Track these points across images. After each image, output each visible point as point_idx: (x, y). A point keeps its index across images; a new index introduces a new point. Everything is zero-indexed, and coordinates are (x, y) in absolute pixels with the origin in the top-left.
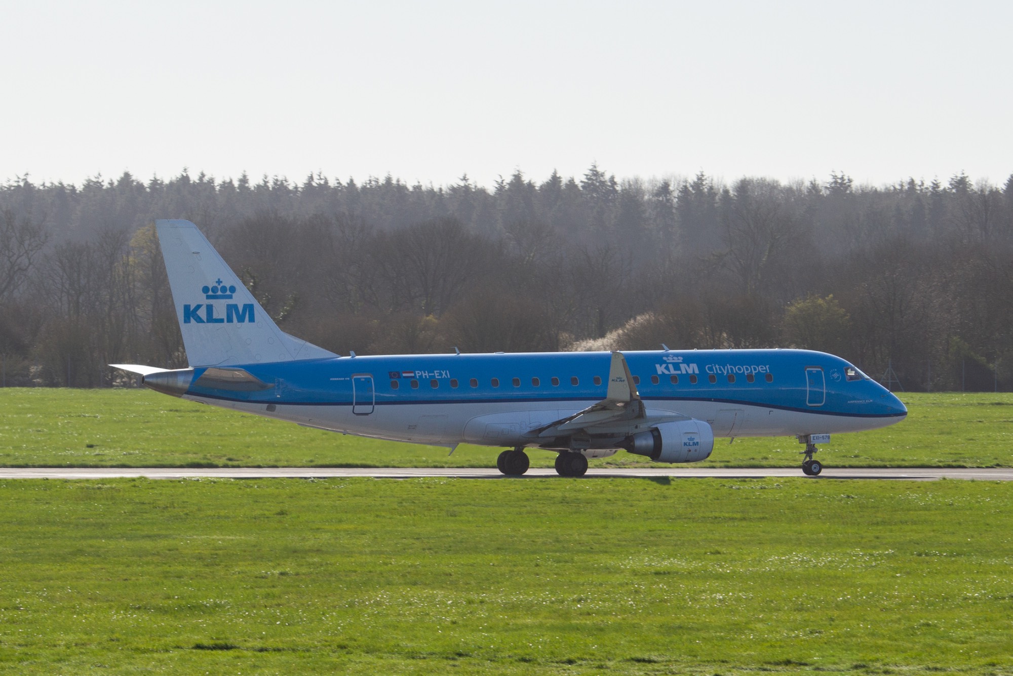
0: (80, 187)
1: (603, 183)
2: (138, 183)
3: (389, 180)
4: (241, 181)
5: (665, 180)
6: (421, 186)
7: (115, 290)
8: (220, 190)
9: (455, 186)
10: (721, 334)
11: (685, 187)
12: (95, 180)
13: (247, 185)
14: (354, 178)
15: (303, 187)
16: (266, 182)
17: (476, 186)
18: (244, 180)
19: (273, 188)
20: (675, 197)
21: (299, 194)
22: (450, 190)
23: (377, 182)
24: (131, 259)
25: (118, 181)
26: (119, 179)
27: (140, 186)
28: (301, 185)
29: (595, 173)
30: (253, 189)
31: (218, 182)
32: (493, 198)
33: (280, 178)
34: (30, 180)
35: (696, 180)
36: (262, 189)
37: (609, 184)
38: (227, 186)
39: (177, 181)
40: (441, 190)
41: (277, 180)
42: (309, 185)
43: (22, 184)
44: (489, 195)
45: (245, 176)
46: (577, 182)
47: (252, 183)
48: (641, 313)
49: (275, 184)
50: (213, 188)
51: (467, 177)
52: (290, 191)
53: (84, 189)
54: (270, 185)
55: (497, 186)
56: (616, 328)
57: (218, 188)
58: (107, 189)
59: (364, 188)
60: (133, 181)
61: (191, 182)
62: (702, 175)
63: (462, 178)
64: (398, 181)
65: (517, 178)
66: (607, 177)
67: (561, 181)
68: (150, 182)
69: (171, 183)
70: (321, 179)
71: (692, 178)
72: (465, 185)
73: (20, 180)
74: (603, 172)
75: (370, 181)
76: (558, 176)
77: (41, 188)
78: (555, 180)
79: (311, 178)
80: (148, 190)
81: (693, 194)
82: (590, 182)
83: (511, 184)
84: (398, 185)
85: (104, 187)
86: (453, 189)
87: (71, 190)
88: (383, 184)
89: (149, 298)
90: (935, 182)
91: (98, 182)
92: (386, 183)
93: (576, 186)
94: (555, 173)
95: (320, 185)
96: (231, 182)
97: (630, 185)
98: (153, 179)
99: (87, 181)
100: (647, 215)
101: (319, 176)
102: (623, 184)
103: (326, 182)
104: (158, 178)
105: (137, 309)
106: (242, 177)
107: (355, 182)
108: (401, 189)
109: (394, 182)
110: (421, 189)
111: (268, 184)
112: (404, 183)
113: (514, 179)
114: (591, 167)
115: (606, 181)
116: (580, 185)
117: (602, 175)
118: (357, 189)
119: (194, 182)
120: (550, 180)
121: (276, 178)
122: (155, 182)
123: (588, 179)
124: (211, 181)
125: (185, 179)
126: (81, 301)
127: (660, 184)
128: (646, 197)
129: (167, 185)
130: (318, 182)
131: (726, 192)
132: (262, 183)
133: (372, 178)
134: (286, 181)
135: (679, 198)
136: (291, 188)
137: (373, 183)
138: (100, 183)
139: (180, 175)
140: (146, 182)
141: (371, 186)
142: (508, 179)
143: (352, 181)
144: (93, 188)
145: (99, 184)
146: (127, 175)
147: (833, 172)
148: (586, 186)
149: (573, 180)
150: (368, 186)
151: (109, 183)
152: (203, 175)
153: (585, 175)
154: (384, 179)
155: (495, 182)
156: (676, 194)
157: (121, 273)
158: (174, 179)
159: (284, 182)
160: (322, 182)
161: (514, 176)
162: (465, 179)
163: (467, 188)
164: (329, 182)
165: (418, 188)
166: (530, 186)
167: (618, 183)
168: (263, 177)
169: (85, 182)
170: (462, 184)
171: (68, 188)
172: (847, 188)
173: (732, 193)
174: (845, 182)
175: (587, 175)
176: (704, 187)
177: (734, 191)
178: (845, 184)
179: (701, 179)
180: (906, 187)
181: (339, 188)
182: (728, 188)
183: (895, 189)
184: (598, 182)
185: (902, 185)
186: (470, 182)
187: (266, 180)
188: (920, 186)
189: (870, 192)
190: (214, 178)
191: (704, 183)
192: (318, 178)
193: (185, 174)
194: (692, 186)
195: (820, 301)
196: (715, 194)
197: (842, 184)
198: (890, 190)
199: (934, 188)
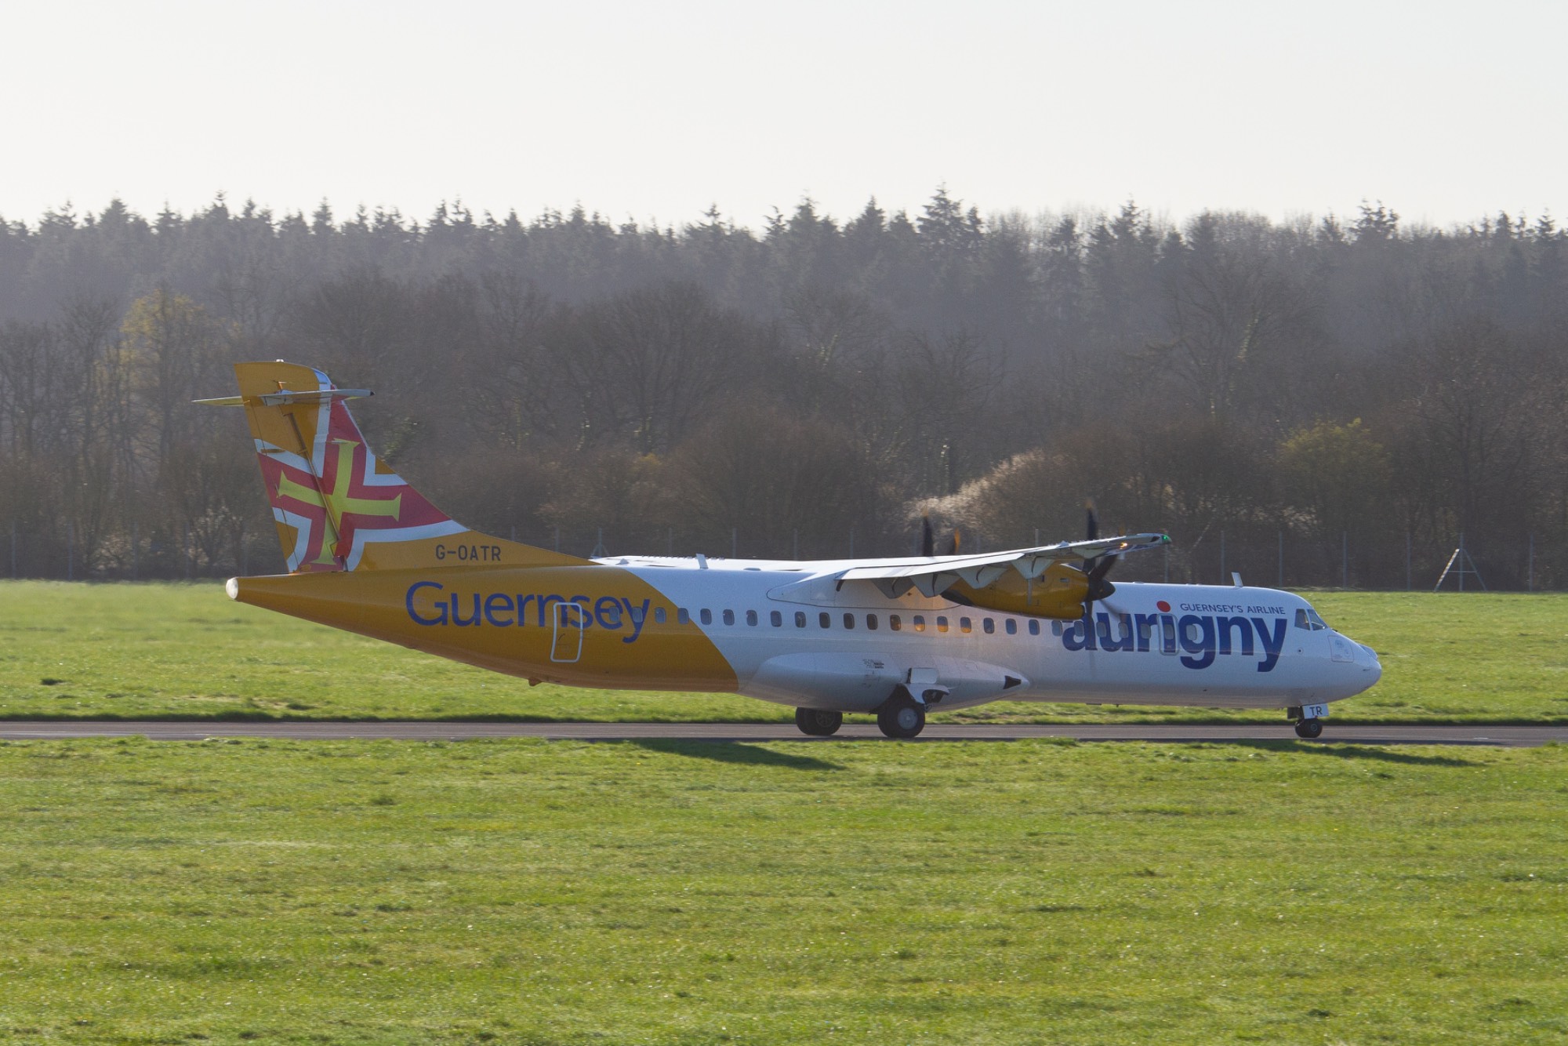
0: (33, 225)
1: (957, 221)
2: (137, 219)
3: (578, 215)
4: (318, 215)
5: (1067, 216)
6: (635, 226)
7: (96, 407)
8: (281, 232)
9: (696, 225)
10: (1163, 487)
11: (1102, 228)
12: (61, 213)
13: (328, 223)
14: (517, 212)
15: (428, 226)
16: (362, 218)
17: (732, 227)
18: (323, 215)
19: (375, 229)
20: (1084, 247)
21: (420, 240)
22: (686, 231)
23: (559, 218)
24: (123, 353)
25: (102, 216)
26: (103, 212)
27: (141, 225)
28: (424, 224)
29: (944, 204)
30: (339, 230)
31: (277, 218)
32: (762, 245)
33: (387, 211)
35: (1120, 216)
36: (355, 230)
37: (968, 222)
38: (295, 224)
39: (206, 216)
40: (670, 232)
41: (381, 215)
42: (438, 224)
44: (756, 242)
45: (325, 208)
46: (911, 219)
47: (338, 221)
48: (1022, 450)
49: (379, 221)
50: (269, 228)
51: (715, 213)
52: (405, 234)
53: (41, 230)
54: (370, 222)
55: (770, 226)
56: (977, 477)
57: (277, 229)
58: (83, 230)
59: (535, 229)
60: (127, 216)
61: (231, 218)
62: (1133, 208)
63: (709, 211)
64: (596, 217)
65: (806, 211)
66: (964, 211)
67: (882, 217)
68: (159, 217)
69: (196, 220)
70: (459, 213)
71: (1114, 213)
72: (714, 225)
74: (957, 201)
75: (546, 216)
76: (877, 208)
78: (872, 215)
79: (442, 211)
80: (155, 231)
81: (1115, 240)
82: (933, 219)
83: (794, 222)
84: (596, 223)
85: (77, 227)
86: (692, 231)
87: (18, 231)
88: (568, 222)
89: (154, 421)
90: (1544, 220)
91: (66, 217)
92: (574, 220)
93: (910, 226)
95: (457, 223)
96: (300, 217)
97: (1004, 223)
98: (164, 212)
99: (46, 214)
100: (1034, 277)
101: (457, 207)
102: (991, 223)
103: (469, 219)
104: (172, 210)
105: (134, 442)
106: (320, 209)
107: (520, 218)
108: (602, 230)
109: (588, 218)
110: (635, 231)
111: (366, 222)
112: (606, 220)
113: (800, 214)
114: (936, 194)
115: (962, 218)
116: (916, 224)
117: (956, 206)
118: (522, 230)
119: (236, 217)
120: (864, 216)
121: (379, 210)
122: (166, 217)
123: (930, 214)
124: (266, 216)
125: (220, 212)
126: (34, 427)
127: (1057, 222)
128: (1032, 246)
129: (187, 222)
130: (454, 217)
131: (1175, 237)
132: (355, 219)
133: (550, 212)
134: (397, 215)
135: (1091, 247)
136: (406, 228)
137: (551, 220)
138: (70, 219)
139: (212, 205)
140: (152, 218)
141: (548, 226)
143: (513, 216)
144: (57, 227)
145: (67, 222)
146: (117, 205)
147: (1364, 201)
148: (927, 226)
149: (904, 215)
150: (543, 226)
151: (86, 220)
152: (251, 206)
153: (926, 207)
154: (571, 212)
155: (766, 220)
156: (1086, 240)
157: (106, 376)
158: (200, 212)
159: (394, 218)
160: (461, 218)
163: (716, 229)
164: (473, 218)
165: (630, 229)
166: (827, 225)
167: (983, 221)
168: (357, 210)
169: (43, 218)
170: (709, 222)
171: (13, 227)
172: (1387, 231)
173: (1184, 239)
174: (1385, 219)
175: (928, 207)
176: (1135, 228)
177: (1187, 235)
178: (1385, 223)
179: (1129, 214)
180: (1493, 229)
181: (492, 230)
182: (1178, 230)
183: (1473, 232)
184: (949, 219)
185: (1486, 226)
186: (721, 219)
187: (361, 214)
188: (1518, 227)
189: (1430, 236)
190: (270, 211)
191: (1135, 221)
192: (455, 211)
193: (219, 204)
194: (1114, 227)
195: (1338, 430)
196: (1155, 241)
197: (1379, 223)
198: (1463, 234)
199: (1542, 230)
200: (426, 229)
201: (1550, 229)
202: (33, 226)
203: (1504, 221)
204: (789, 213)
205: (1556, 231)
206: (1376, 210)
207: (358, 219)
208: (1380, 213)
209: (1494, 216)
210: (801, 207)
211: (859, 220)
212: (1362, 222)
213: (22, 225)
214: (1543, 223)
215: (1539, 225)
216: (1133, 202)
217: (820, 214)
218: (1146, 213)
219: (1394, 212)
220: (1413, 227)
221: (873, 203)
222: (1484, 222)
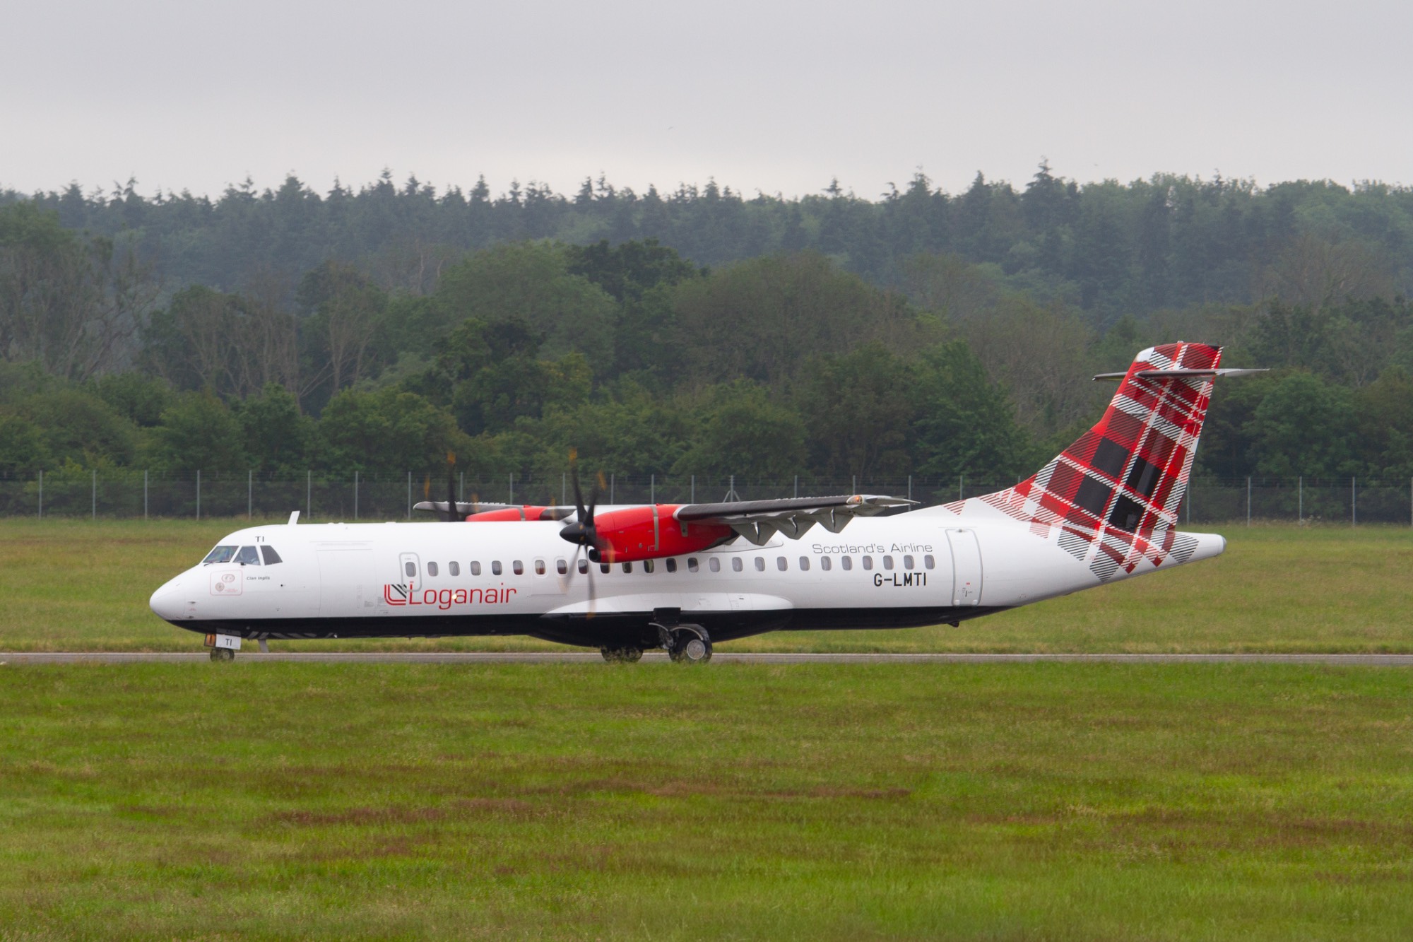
0: (216, 198)
2: (311, 195)
3: (712, 190)
4: (475, 191)
8: (443, 205)
12: (240, 190)
13: (484, 198)
14: (656, 187)
15: (574, 199)
16: (515, 194)
17: (853, 198)
18: (481, 191)
19: (527, 203)
21: (568, 213)
23: (695, 194)
25: (278, 191)
26: (280, 187)
27: (314, 198)
28: (571, 200)
29: (1046, 180)
30: (494, 205)
33: (539, 186)
34: (139, 191)
36: (508, 204)
38: (453, 198)
39: (373, 191)
41: (534, 191)
42: (584, 200)
43: (124, 198)
45: (482, 185)
46: (1014, 188)
47: (493, 196)
49: (530, 196)
50: (431, 199)
51: (839, 186)
52: (554, 204)
53: (223, 203)
54: (522, 198)
57: (439, 203)
58: (261, 202)
59: (673, 204)
60: (304, 193)
61: (397, 193)
63: (829, 187)
64: (729, 192)
65: (920, 185)
66: (1065, 183)
68: (330, 193)
69: (363, 194)
70: (603, 189)
72: (836, 198)
73: (122, 192)
74: (1059, 176)
75: (682, 191)
77: (155, 203)
78: (981, 187)
79: (588, 187)
80: (326, 206)
83: (909, 196)
84: (728, 197)
85: (256, 201)
88: (702, 198)
91: (246, 194)
92: (709, 194)
93: (1013, 194)
94: (980, 178)
95: (601, 198)
96: (459, 194)
98: (335, 189)
99: (228, 190)
101: (601, 184)
103: (612, 195)
104: (343, 186)
106: (477, 186)
107: (659, 191)
108: (732, 204)
109: (721, 193)
111: (519, 197)
112: (738, 196)
113: (915, 188)
114: (1040, 170)
116: (1020, 193)
117: (1058, 181)
119: (401, 192)
121: (531, 187)
122: (337, 193)
124: (429, 191)
129: (356, 197)
130: (599, 193)
132: (508, 196)
133: (686, 188)
134: (549, 192)
136: (555, 200)
137: (687, 195)
139: (378, 181)
140: (324, 196)
141: (684, 199)
142: (903, 189)
143: (652, 189)
144: (237, 202)
145: (248, 197)
146: (293, 183)
149: (1008, 185)
150: (679, 200)
151: (264, 195)
152: (414, 183)
153: (1029, 181)
154: (705, 188)
158: (368, 187)
159: (545, 194)
160: (606, 194)
161: (913, 183)
162: (834, 188)
164: (616, 193)
166: (939, 198)
168: (510, 186)
169: (225, 193)
170: (830, 195)
171: (198, 201)
175: (1031, 182)
181: (632, 204)
187: (516, 191)
190: (432, 188)
191: (1221, 195)
192: (599, 187)
193: (385, 181)
200: (573, 203)
202: (215, 200)
207: (511, 195)
210: (915, 183)
213: (206, 199)
217: (933, 188)
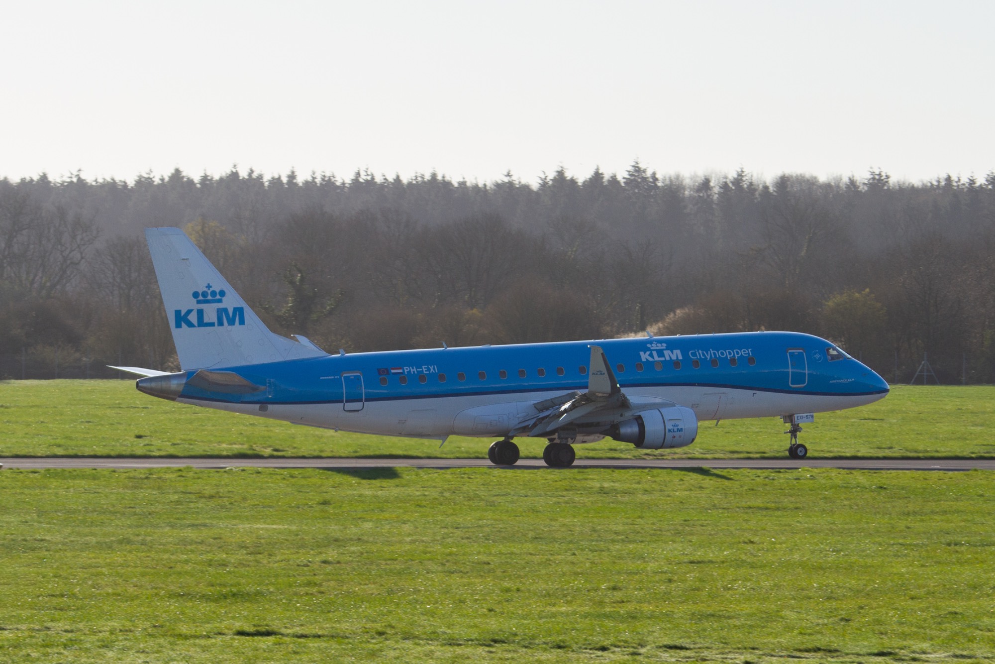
1: (645, 179)
2: (188, 179)
3: (434, 176)
4: (289, 177)
5: (705, 176)
6: (466, 182)
8: (268, 185)
9: (500, 182)
11: (726, 183)
12: (146, 176)
13: (295, 181)
15: (350, 182)
16: (314, 178)
17: (520, 182)
18: (292, 176)
19: (321, 184)
20: (715, 193)
21: (346, 190)
22: (494, 185)
23: (423, 178)
25: (169, 177)
26: (170, 175)
27: (191, 182)
28: (348, 181)
29: (637, 169)
30: (301, 184)
31: (266, 178)
32: (537, 193)
34: (83, 176)
35: (736, 176)
36: (310, 184)
37: (651, 180)
38: (276, 181)
39: (227, 177)
40: (485, 185)
41: (324, 176)
42: (356, 181)
43: (75, 180)
44: (533, 191)
45: (293, 173)
46: (619, 178)
47: (300, 180)
48: (681, 307)
49: (323, 180)
50: (262, 182)
52: (338, 186)
53: (135, 186)
54: (318, 180)
55: (541, 182)
57: (266, 183)
58: (159, 187)
59: (410, 184)
60: (183, 177)
61: (241, 178)
62: (743, 172)
63: (506, 174)
64: (443, 177)
65: (561, 174)
66: (649, 173)
67: (603, 177)
68: (201, 178)
69: (221, 179)
70: (368, 175)
71: (732, 175)
72: (509, 181)
73: (73, 176)
74: (645, 168)
75: (416, 177)
76: (600, 172)
78: (598, 176)
79: (358, 173)
80: (198, 186)
81: (733, 190)
82: (632, 178)
83: (554, 180)
84: (444, 181)
85: (156, 183)
86: (497, 185)
87: (123, 186)
88: (428, 181)
92: (432, 179)
93: (618, 182)
95: (367, 180)
96: (279, 178)
97: (671, 180)
98: (204, 175)
99: (138, 176)
100: (688, 210)
101: (366, 170)
102: (664, 180)
103: (373, 178)
106: (290, 173)
107: (401, 177)
108: (446, 184)
109: (439, 178)
110: (466, 185)
111: (316, 180)
112: (449, 179)
113: (558, 175)
114: (633, 164)
115: (647, 178)
116: (622, 181)
117: (644, 171)
118: (403, 186)
119: (244, 178)
120: (593, 176)
121: (323, 174)
122: (205, 178)
123: (630, 175)
124: (260, 177)
125: (234, 175)
127: (700, 179)
128: (686, 192)
129: (217, 181)
130: (365, 178)
131: (766, 188)
134: (333, 176)
135: (719, 194)
136: (338, 184)
137: (419, 179)
138: (151, 179)
139: (230, 171)
140: (197, 180)
141: (417, 182)
144: (144, 183)
146: (178, 171)
148: (628, 182)
149: (615, 176)
150: (414, 182)
151: (160, 178)
152: (251, 171)
153: (627, 172)
154: (430, 175)
155: (539, 179)
156: (716, 190)
158: (224, 175)
159: (331, 178)
160: (369, 178)
162: (509, 175)
163: (511, 184)
164: (375, 178)
165: (463, 184)
166: (573, 181)
167: (659, 179)
168: (311, 173)
169: (137, 181)
170: (506, 180)
171: (120, 183)
172: (884, 184)
173: (771, 189)
174: (882, 178)
175: (629, 171)
176: (744, 183)
177: (773, 187)
178: (882, 180)
179: (740, 175)
180: (943, 183)
181: (386, 184)
182: (768, 184)
183: (932, 185)
184: (640, 178)
185: (939, 182)
186: (514, 178)
187: (314, 176)
188: (956, 182)
189: (908, 188)
190: (262, 175)
191: (744, 179)
192: (365, 174)
193: (234, 171)
194: (732, 182)
195: (857, 295)
196: (755, 190)
197: (879, 180)
198: (926, 186)
199: (970, 184)
200: (350, 184)
201: (974, 183)
202: (131, 183)
203: (949, 179)
204: (551, 175)
205: (978, 184)
206: (877, 173)
207: (311, 178)
208: (880, 175)
209: (943, 176)
210: (558, 172)
211: (590, 179)
212: (870, 179)
213: (125, 182)
214: (970, 180)
215: (968, 181)
216: (742, 168)
217: (568, 175)
218: (750, 174)
219: (888, 174)
220: (898, 182)
221: (598, 169)
222: (937, 179)
